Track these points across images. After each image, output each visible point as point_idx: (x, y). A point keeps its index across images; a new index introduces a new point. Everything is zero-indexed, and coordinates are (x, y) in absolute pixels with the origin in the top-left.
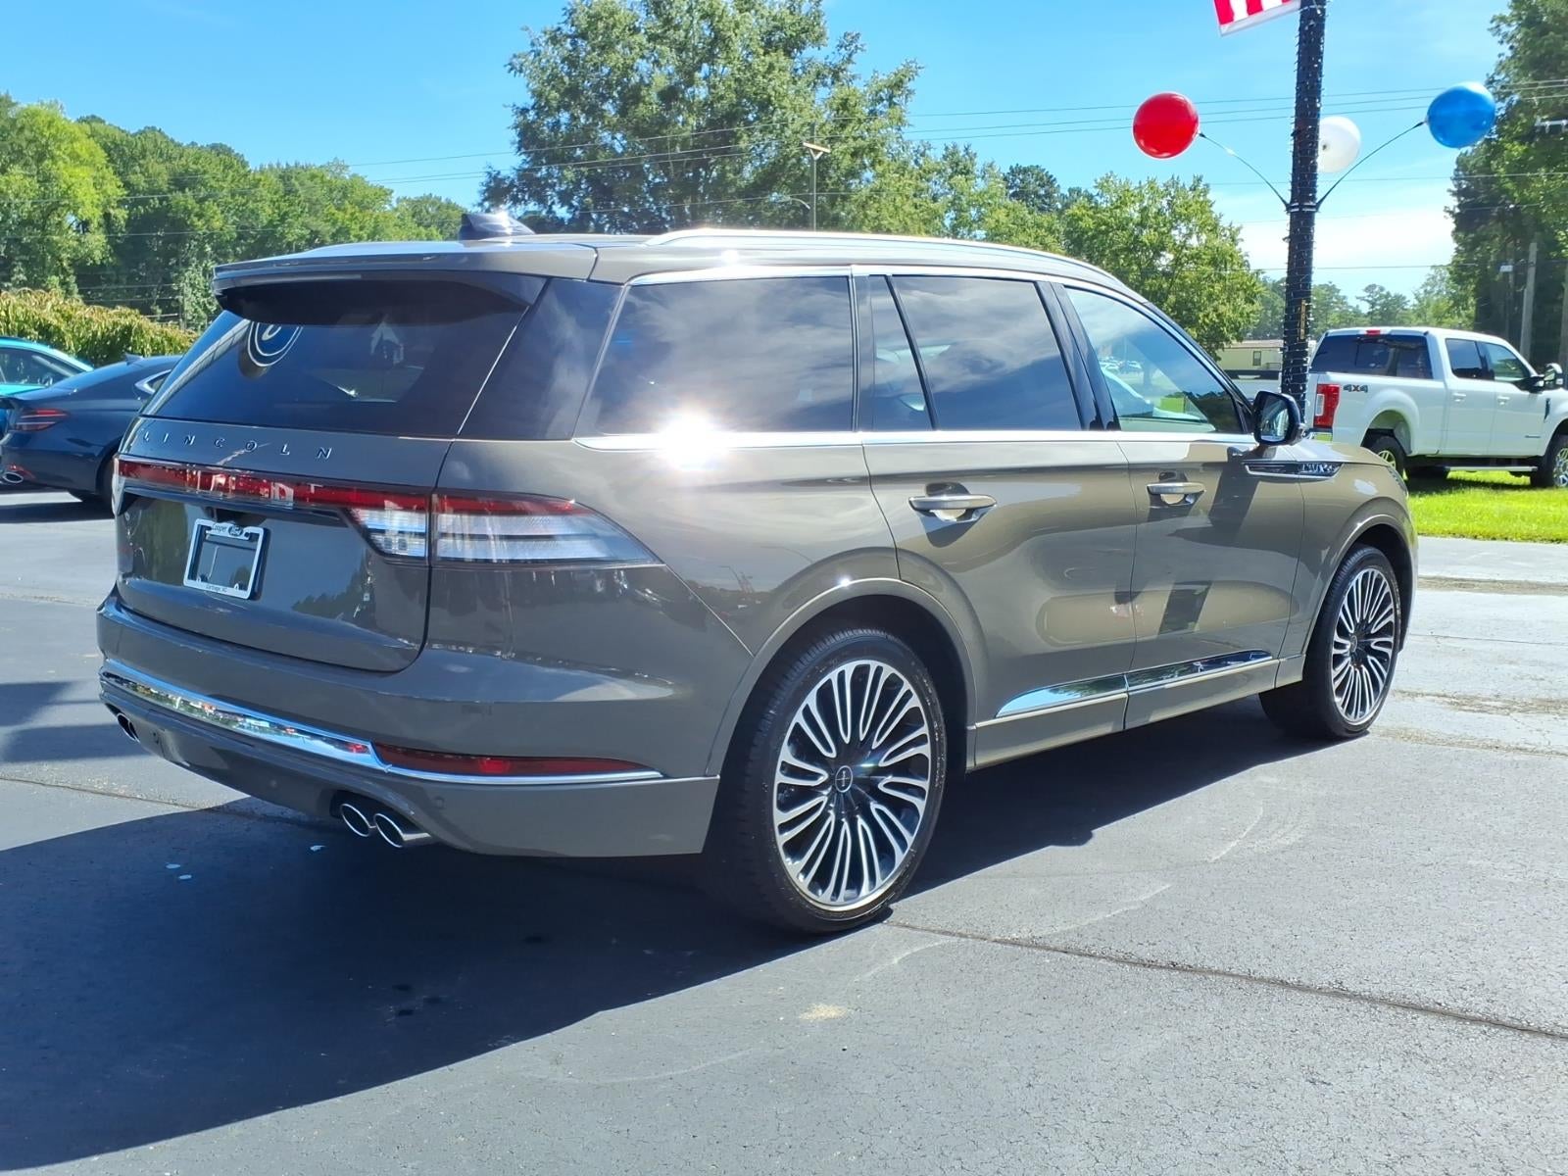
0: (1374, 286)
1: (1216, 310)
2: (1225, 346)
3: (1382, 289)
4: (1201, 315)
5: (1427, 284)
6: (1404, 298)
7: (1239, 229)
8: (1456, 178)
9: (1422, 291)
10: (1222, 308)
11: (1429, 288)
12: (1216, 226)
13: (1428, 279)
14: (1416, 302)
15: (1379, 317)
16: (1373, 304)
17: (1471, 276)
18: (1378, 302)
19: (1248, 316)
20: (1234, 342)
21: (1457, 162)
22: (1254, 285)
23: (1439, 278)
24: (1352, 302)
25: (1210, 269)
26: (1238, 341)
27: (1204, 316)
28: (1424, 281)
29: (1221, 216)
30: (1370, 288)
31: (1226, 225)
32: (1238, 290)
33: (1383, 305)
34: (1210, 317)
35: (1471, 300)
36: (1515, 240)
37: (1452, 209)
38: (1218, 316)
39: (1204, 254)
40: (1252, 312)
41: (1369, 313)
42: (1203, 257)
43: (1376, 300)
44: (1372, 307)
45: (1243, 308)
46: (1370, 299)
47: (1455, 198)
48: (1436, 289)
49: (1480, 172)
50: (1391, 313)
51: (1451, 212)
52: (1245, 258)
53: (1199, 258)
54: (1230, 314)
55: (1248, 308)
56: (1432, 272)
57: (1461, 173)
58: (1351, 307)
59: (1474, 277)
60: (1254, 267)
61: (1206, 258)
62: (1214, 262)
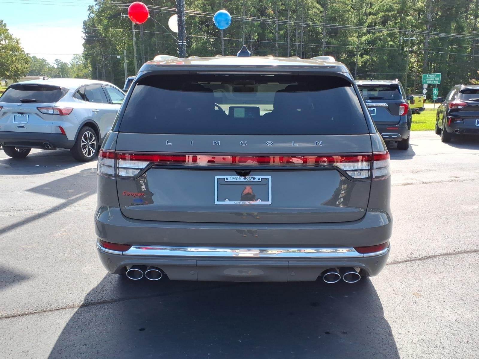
0: (57, 60)
1: (15, 66)
2: (20, 78)
3: (60, 61)
4: (10, 67)
5: (73, 60)
6: (67, 64)
7: (19, 39)
8: (84, 28)
9: (72, 62)
10: (17, 66)
11: (74, 61)
12: (11, 38)
13: (73, 58)
14: (71, 65)
15: (61, 69)
16: (58, 65)
17: (89, 58)
18: (60, 65)
19: (27, 68)
20: (23, 77)
21: (84, 23)
22: (27, 58)
23: (76, 58)
24: (52, 65)
25: (11, 52)
26: (24, 76)
27: (12, 68)
28: (72, 59)
29: (12, 35)
30: (56, 60)
31: (15, 38)
32: (21, 59)
33: (61, 66)
34: (14, 68)
35: (89, 65)
36: (103, 48)
37: (84, 37)
38: (17, 68)
39: (8, 47)
40: (28, 67)
41: (57, 68)
42: (8, 48)
43: (59, 64)
44: (58, 66)
45: (25, 66)
46: (57, 63)
47: (84, 34)
48: (76, 61)
49: (91, 27)
50: (64, 68)
51: (83, 38)
52: (23, 49)
53: (6, 48)
54: (20, 67)
55: (26, 66)
56: (74, 56)
57: (85, 26)
58: (51, 66)
59: (90, 58)
60: (26, 52)
61: (9, 48)
62: (12, 50)
